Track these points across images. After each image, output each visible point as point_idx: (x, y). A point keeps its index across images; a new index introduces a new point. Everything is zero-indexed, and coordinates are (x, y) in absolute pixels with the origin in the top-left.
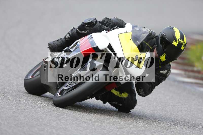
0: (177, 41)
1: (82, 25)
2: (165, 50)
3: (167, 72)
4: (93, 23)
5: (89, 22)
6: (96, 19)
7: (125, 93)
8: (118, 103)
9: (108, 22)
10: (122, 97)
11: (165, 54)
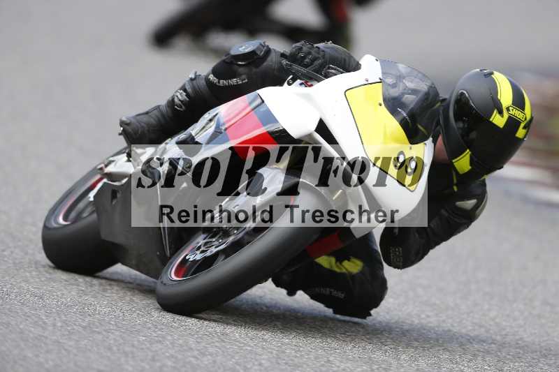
0: (505, 112)
1: (223, 62)
2: (473, 135)
4: (258, 54)
5: (246, 50)
7: (353, 259)
8: (332, 290)
9: (309, 53)
10: (344, 271)
11: (468, 150)
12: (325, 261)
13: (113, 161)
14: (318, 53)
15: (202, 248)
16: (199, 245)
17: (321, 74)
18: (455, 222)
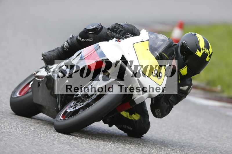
0: (201, 50)
1: (83, 32)
2: (187, 61)
3: (188, 88)
4: (98, 29)
5: (93, 28)
6: (101, 24)
7: (136, 114)
8: (127, 126)
9: (119, 29)
10: (132, 119)
11: (186, 66)
12: (124, 114)
13: (40, 71)
14: (122, 28)
15: (73, 107)
16: (72, 106)
17: (124, 37)
18: (180, 96)
